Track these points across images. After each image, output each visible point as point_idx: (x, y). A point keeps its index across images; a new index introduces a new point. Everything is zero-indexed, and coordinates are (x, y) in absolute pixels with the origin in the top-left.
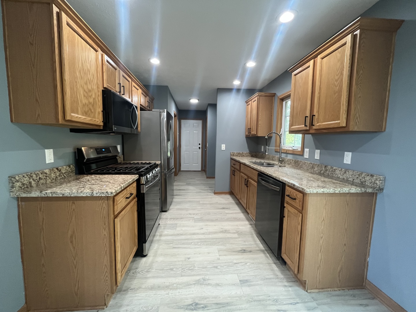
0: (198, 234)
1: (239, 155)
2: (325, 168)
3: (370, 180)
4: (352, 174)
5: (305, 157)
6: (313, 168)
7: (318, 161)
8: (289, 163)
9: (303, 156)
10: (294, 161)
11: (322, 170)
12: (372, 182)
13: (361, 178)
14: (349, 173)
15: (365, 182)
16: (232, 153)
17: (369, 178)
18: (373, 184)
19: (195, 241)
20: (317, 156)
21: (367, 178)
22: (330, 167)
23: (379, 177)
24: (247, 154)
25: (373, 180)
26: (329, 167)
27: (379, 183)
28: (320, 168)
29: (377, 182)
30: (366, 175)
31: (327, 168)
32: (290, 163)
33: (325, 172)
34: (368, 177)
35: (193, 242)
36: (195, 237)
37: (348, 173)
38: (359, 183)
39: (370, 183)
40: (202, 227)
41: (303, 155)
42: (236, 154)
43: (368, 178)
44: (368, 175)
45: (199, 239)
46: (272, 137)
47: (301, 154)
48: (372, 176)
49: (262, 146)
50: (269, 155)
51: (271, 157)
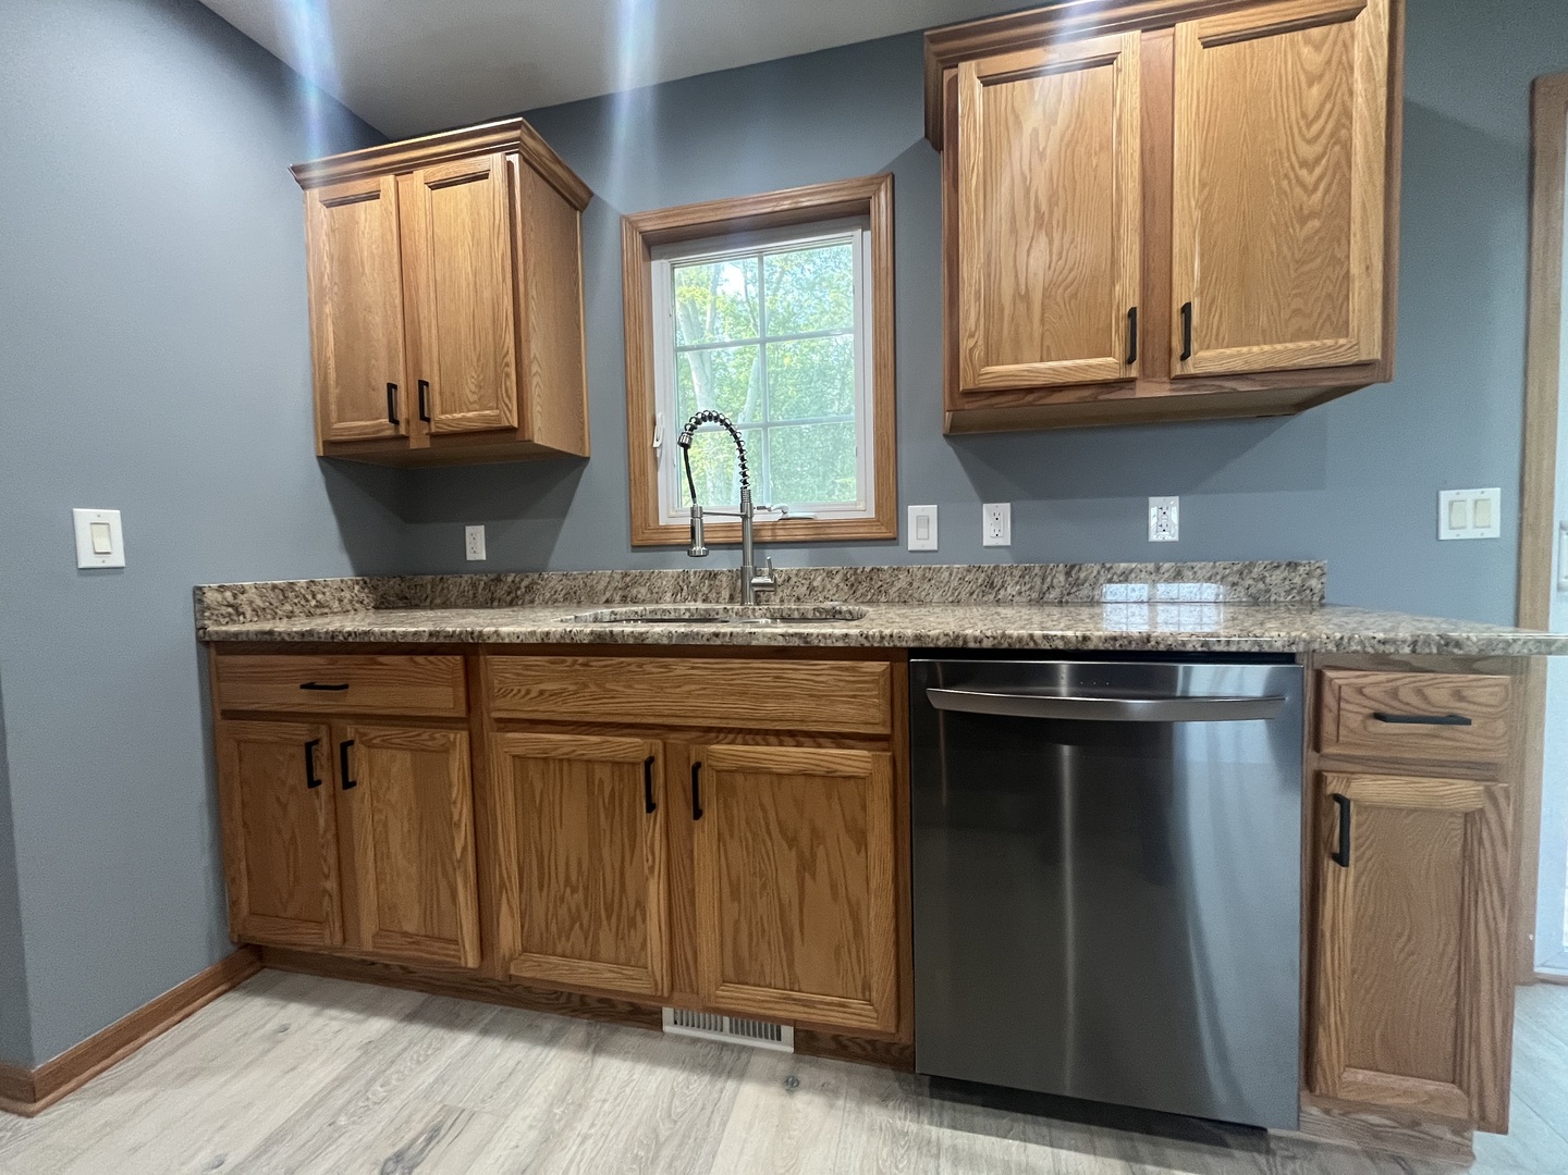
1: (288, 607)
2: (1068, 574)
3: (1287, 582)
4: (1209, 575)
5: (913, 544)
6: (992, 586)
7: (1004, 553)
8: (803, 590)
9: (897, 544)
11: (1052, 586)
12: (1292, 589)
13: (1251, 582)
14: (1195, 573)
15: (1268, 591)
16: (221, 589)
17: (1282, 576)
18: (1299, 593)
20: (996, 532)
21: (1274, 577)
22: (1097, 567)
23: (1317, 565)
24: (347, 594)
25: (1297, 580)
26: (1093, 567)
27: (1320, 586)
28: (1038, 580)
29: (1314, 583)
30: (1268, 567)
31: (1082, 575)
32: (811, 589)
33: (1069, 594)
34: (1278, 572)
37: (1190, 573)
38: (1241, 602)
39: (1288, 592)
42: (259, 602)
43: (1276, 577)
44: (1278, 567)
46: (589, 458)
47: (878, 536)
48: (1292, 565)
49: (469, 530)
50: (580, 577)
51: (601, 587)
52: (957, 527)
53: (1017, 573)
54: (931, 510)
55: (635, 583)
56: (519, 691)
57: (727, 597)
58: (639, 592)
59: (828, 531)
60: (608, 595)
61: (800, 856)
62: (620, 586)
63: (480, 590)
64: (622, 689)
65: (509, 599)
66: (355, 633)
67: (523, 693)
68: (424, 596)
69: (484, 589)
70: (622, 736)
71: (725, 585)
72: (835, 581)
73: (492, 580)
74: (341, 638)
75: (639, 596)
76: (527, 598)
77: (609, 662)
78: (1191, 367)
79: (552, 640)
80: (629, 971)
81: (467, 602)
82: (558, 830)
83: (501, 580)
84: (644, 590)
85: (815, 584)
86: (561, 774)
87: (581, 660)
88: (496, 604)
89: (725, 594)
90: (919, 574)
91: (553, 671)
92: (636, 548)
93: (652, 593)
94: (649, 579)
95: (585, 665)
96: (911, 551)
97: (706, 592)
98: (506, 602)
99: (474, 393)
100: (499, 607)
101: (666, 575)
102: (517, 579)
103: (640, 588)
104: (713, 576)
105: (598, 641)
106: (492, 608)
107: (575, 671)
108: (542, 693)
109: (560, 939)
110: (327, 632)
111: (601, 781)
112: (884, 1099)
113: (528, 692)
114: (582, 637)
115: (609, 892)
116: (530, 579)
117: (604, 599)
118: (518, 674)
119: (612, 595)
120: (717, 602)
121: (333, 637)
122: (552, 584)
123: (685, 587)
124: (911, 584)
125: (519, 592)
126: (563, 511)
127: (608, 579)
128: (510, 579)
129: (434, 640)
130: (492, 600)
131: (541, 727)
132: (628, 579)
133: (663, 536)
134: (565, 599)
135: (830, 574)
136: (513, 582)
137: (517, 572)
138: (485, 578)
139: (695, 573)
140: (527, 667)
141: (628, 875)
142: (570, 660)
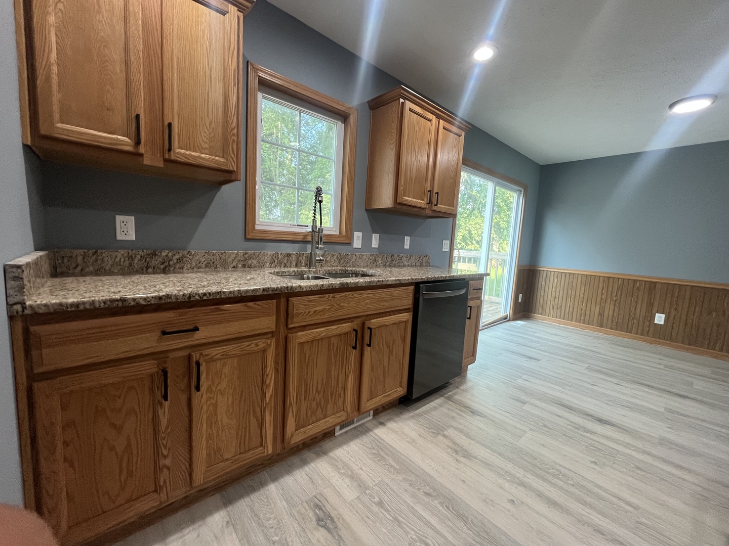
0: (540, 495)
2: (391, 257)
5: (355, 246)
7: (376, 249)
10: (335, 257)
19: (560, 483)
20: (375, 242)
26: (396, 255)
31: (394, 258)
35: (568, 484)
36: (554, 494)
37: (412, 258)
40: (509, 506)
41: (350, 244)
45: (544, 480)
47: (347, 242)
48: (426, 256)
49: (119, 218)
50: (217, 254)
51: (230, 260)
52: (367, 240)
53: (381, 257)
54: (360, 234)
55: (250, 258)
56: (305, 312)
57: (295, 265)
58: (252, 262)
59: (331, 238)
60: (234, 264)
61: (390, 350)
62: (242, 259)
63: (136, 261)
64: (347, 305)
65: (162, 267)
66: (210, 293)
67: (307, 313)
68: (74, 265)
69: (140, 260)
70: (341, 324)
71: (294, 259)
72: (334, 258)
73: (148, 255)
74: (197, 297)
75: (252, 264)
76: (178, 266)
77: (342, 295)
78: (435, 208)
79: (325, 288)
80: (338, 415)
81: (123, 269)
82: (315, 369)
83: (155, 255)
84: (255, 262)
85: (328, 259)
86: (318, 347)
87: (331, 295)
88: (150, 270)
89: (294, 264)
90: (358, 256)
91: (320, 301)
92: (247, 239)
93: (259, 263)
94: (258, 256)
95: (333, 297)
96: (354, 248)
97: (286, 262)
98: (159, 268)
99: (206, 142)
100: (154, 273)
101: (267, 254)
102: (170, 254)
103: (253, 260)
104: (289, 255)
105: (342, 287)
106: (148, 273)
107: (330, 300)
108: (315, 311)
109: (311, 417)
110: (184, 295)
111: (333, 344)
112: (401, 413)
113: (309, 312)
114: (336, 285)
115: (332, 390)
116: (181, 254)
117: (232, 266)
118: (305, 305)
119: (237, 264)
120: (290, 267)
121: (190, 297)
122: (198, 257)
123: (276, 260)
124: (356, 260)
125: (171, 263)
126: (201, 214)
127: (235, 256)
128: (164, 254)
129: (266, 293)
130: (147, 268)
131: (308, 328)
132: (247, 256)
133: (264, 235)
134: (206, 266)
135: (333, 256)
136: (166, 256)
137: (170, 250)
138: (141, 253)
139: (281, 254)
140: (309, 301)
141: (339, 378)
142: (327, 296)
